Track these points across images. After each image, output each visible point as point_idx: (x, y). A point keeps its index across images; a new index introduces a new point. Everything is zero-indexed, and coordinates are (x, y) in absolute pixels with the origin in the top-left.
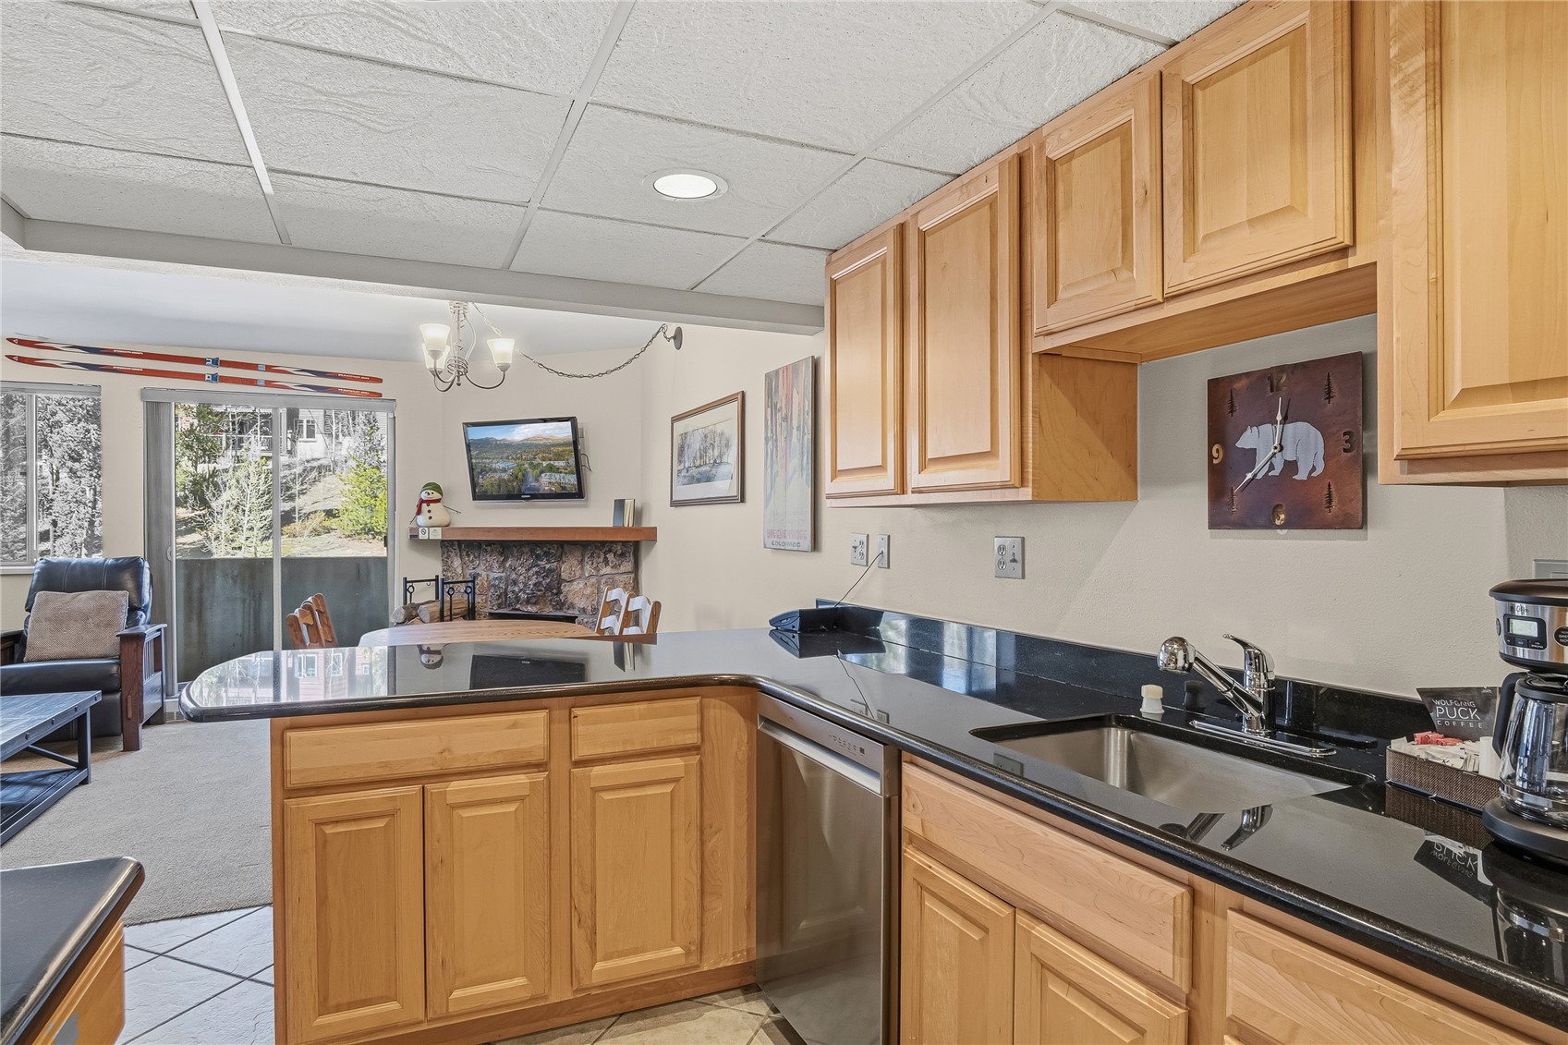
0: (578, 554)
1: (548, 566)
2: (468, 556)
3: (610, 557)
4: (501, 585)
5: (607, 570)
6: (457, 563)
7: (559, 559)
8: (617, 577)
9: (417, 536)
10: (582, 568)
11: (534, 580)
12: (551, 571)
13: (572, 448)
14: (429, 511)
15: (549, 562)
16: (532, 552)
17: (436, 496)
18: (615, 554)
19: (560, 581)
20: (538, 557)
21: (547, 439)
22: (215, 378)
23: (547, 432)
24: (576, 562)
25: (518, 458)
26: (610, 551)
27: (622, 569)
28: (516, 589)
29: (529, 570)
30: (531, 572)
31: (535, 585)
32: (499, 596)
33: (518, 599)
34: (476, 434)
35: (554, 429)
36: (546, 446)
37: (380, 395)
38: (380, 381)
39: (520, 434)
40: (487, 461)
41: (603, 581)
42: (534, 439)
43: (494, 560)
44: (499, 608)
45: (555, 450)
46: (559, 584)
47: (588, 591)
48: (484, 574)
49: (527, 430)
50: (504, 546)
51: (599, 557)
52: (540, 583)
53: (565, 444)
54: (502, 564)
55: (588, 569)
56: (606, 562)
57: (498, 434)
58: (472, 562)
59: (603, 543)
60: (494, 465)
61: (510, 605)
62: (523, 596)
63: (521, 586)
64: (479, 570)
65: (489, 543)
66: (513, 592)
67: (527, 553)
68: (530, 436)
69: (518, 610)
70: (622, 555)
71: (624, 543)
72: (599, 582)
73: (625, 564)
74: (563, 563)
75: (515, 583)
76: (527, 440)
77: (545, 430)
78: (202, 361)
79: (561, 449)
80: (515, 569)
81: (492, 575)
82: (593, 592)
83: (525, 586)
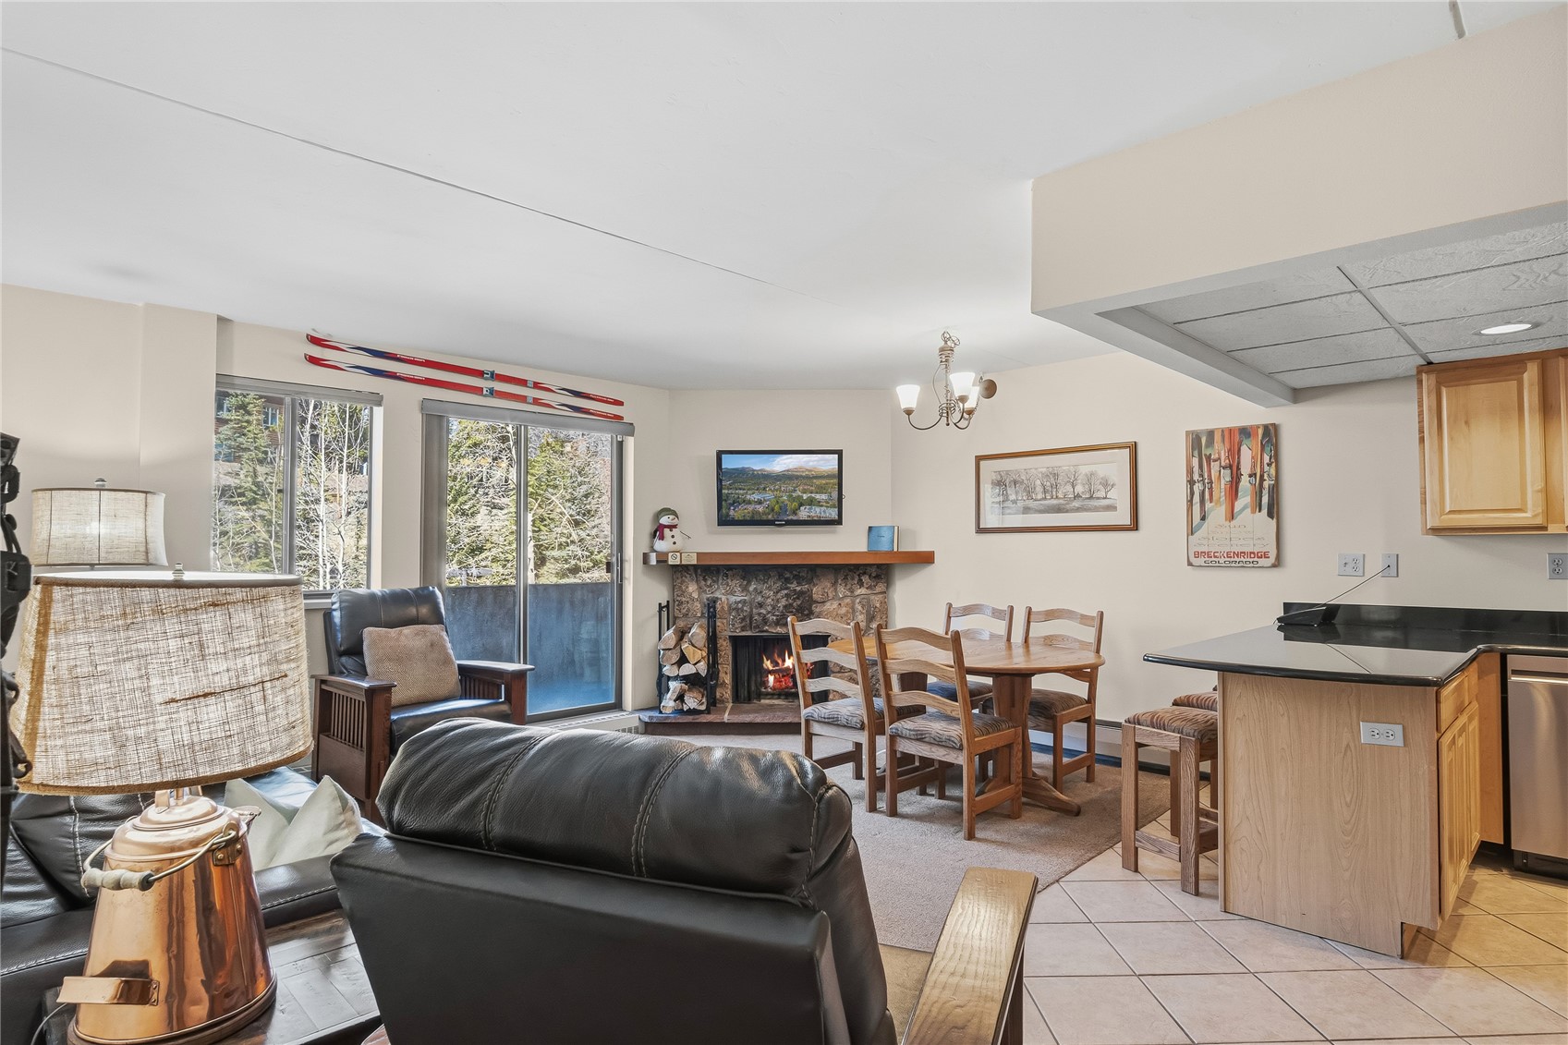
0: (832, 577)
1: (798, 589)
2: (705, 580)
3: (865, 579)
4: (745, 608)
5: (862, 591)
6: (692, 588)
7: (810, 581)
8: (872, 597)
9: (666, 561)
10: (836, 590)
11: (784, 602)
12: (802, 593)
13: (836, 481)
14: (673, 537)
15: (799, 584)
16: (780, 576)
17: (676, 521)
18: (870, 576)
19: (812, 601)
20: (787, 580)
21: (810, 471)
22: (492, 393)
23: (811, 464)
24: (829, 585)
25: (777, 490)
26: (865, 573)
27: (878, 589)
28: (763, 611)
29: (777, 593)
30: (779, 595)
31: (785, 607)
32: (743, 619)
33: (765, 621)
34: (730, 463)
35: (818, 461)
36: (807, 477)
37: (621, 418)
38: (619, 403)
39: (781, 464)
40: (741, 492)
41: (858, 601)
42: (796, 470)
43: (735, 583)
44: (743, 629)
45: (817, 482)
46: (811, 606)
47: (843, 610)
48: (724, 598)
49: (789, 460)
50: (747, 570)
51: (853, 579)
52: (791, 605)
53: (829, 476)
54: (745, 589)
55: (842, 590)
56: (861, 584)
57: (756, 464)
58: (710, 586)
59: (857, 567)
60: (748, 497)
61: (757, 627)
62: (772, 618)
63: (769, 608)
64: (717, 595)
65: (730, 568)
66: (759, 614)
67: (774, 576)
68: (791, 467)
69: (767, 631)
70: (878, 577)
71: (879, 566)
72: (853, 603)
73: (880, 584)
74: (815, 585)
75: (761, 605)
76: (788, 471)
77: (808, 462)
78: (480, 374)
79: (824, 482)
80: (761, 592)
81: (733, 599)
82: (848, 612)
83: (774, 608)
